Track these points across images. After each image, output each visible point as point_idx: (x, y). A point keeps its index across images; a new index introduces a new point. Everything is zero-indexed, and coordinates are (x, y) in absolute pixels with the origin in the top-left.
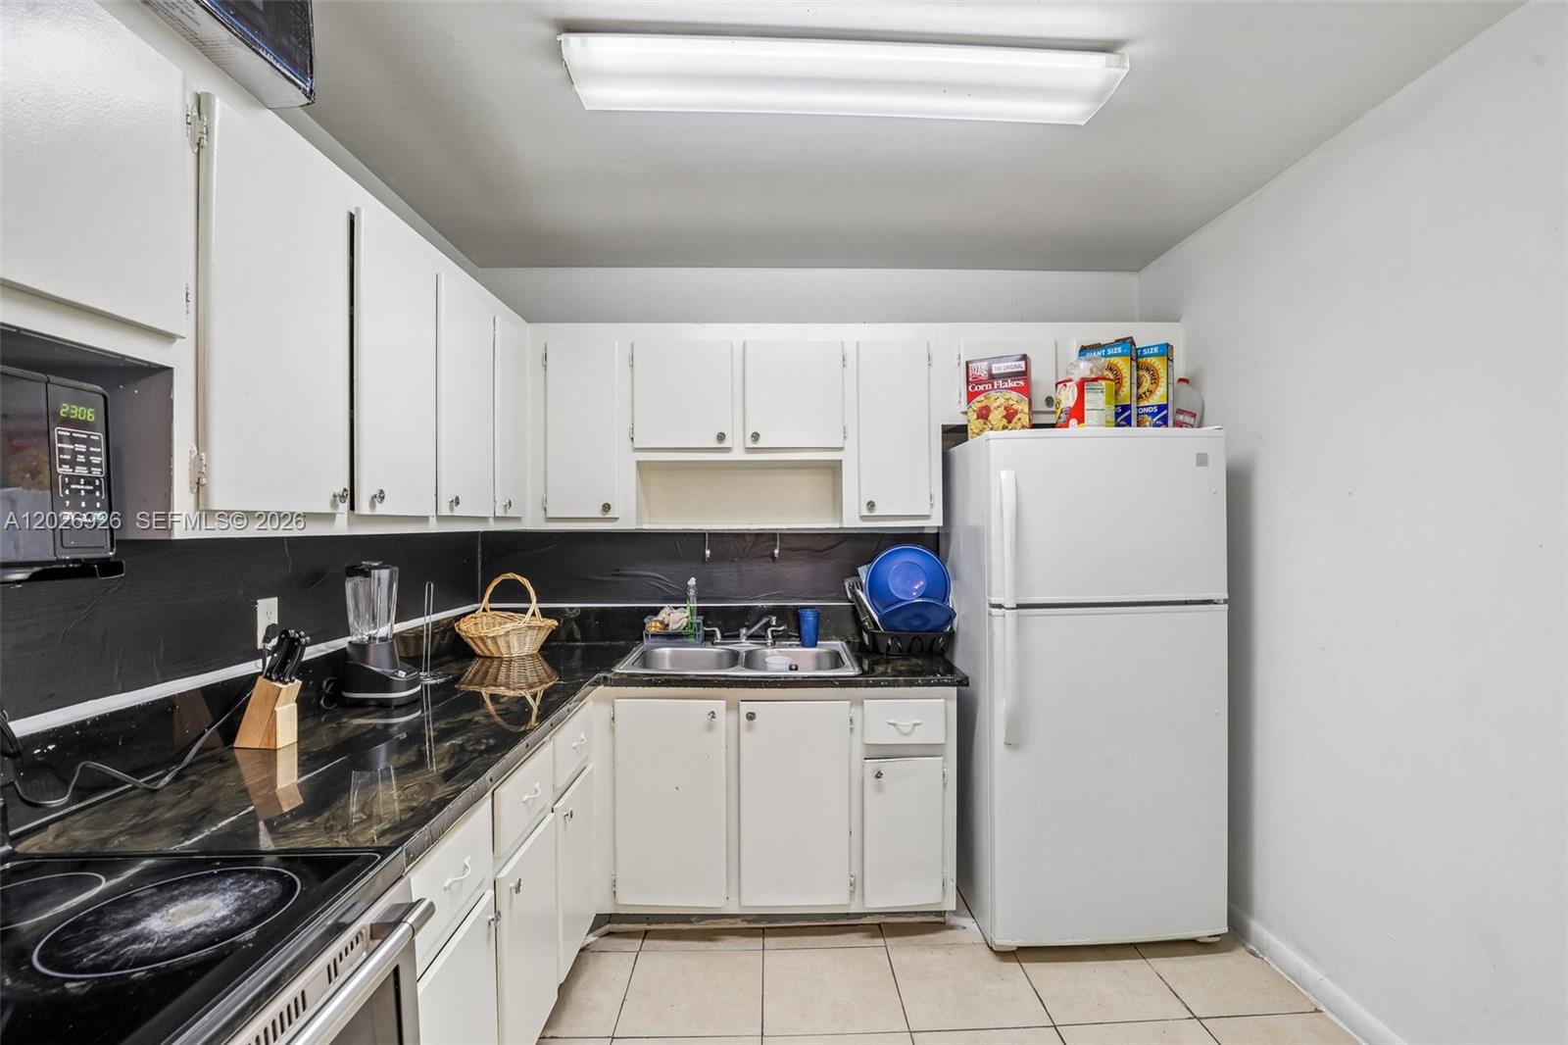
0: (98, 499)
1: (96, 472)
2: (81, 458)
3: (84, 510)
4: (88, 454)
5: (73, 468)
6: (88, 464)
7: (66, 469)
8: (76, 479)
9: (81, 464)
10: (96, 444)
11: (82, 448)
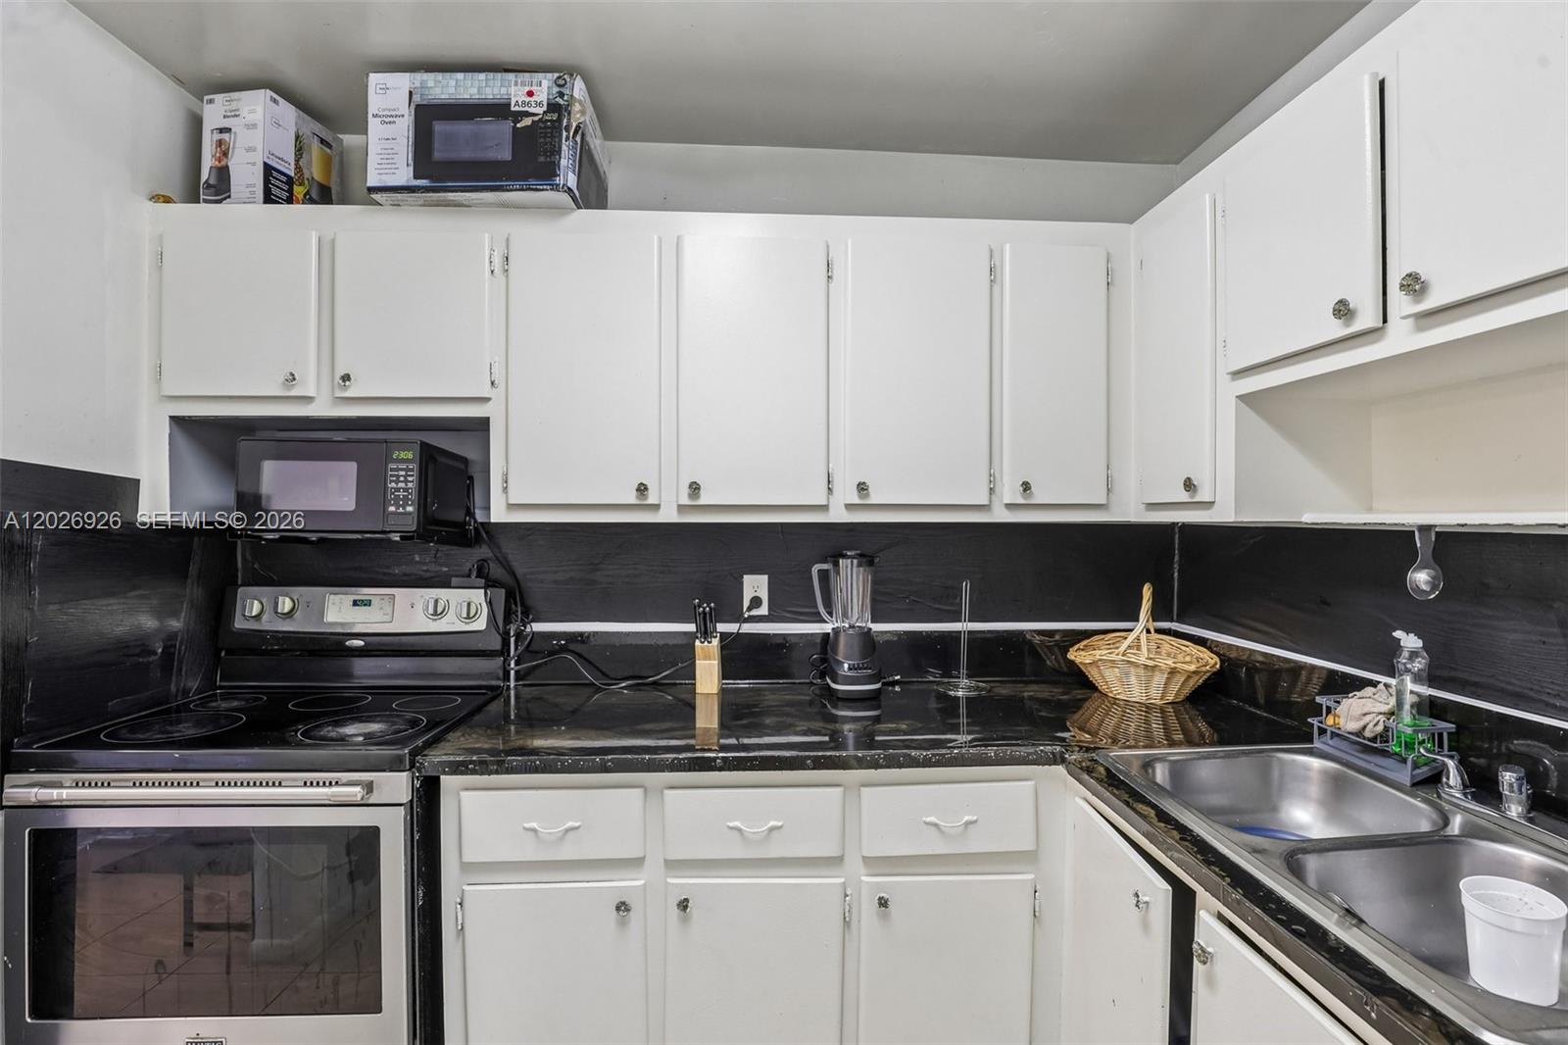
0: (410, 500)
1: (410, 485)
2: (402, 479)
3: (401, 506)
4: (405, 476)
5: (397, 484)
6: (406, 482)
7: (393, 485)
8: (398, 490)
9: (402, 482)
10: (412, 470)
11: (403, 473)
